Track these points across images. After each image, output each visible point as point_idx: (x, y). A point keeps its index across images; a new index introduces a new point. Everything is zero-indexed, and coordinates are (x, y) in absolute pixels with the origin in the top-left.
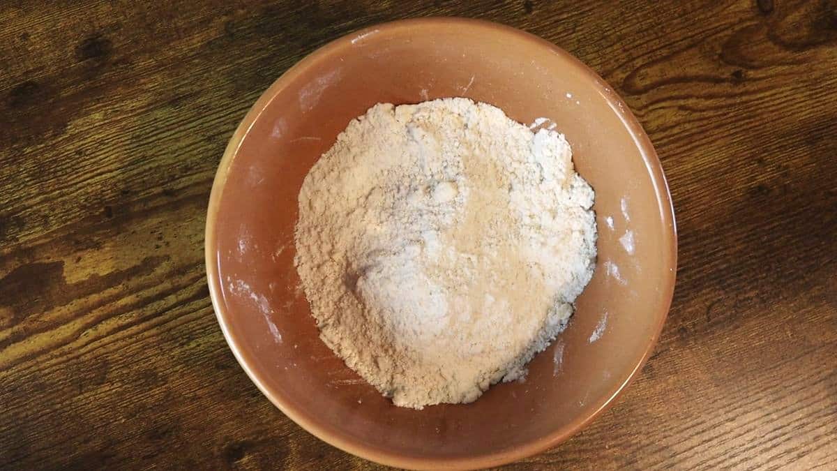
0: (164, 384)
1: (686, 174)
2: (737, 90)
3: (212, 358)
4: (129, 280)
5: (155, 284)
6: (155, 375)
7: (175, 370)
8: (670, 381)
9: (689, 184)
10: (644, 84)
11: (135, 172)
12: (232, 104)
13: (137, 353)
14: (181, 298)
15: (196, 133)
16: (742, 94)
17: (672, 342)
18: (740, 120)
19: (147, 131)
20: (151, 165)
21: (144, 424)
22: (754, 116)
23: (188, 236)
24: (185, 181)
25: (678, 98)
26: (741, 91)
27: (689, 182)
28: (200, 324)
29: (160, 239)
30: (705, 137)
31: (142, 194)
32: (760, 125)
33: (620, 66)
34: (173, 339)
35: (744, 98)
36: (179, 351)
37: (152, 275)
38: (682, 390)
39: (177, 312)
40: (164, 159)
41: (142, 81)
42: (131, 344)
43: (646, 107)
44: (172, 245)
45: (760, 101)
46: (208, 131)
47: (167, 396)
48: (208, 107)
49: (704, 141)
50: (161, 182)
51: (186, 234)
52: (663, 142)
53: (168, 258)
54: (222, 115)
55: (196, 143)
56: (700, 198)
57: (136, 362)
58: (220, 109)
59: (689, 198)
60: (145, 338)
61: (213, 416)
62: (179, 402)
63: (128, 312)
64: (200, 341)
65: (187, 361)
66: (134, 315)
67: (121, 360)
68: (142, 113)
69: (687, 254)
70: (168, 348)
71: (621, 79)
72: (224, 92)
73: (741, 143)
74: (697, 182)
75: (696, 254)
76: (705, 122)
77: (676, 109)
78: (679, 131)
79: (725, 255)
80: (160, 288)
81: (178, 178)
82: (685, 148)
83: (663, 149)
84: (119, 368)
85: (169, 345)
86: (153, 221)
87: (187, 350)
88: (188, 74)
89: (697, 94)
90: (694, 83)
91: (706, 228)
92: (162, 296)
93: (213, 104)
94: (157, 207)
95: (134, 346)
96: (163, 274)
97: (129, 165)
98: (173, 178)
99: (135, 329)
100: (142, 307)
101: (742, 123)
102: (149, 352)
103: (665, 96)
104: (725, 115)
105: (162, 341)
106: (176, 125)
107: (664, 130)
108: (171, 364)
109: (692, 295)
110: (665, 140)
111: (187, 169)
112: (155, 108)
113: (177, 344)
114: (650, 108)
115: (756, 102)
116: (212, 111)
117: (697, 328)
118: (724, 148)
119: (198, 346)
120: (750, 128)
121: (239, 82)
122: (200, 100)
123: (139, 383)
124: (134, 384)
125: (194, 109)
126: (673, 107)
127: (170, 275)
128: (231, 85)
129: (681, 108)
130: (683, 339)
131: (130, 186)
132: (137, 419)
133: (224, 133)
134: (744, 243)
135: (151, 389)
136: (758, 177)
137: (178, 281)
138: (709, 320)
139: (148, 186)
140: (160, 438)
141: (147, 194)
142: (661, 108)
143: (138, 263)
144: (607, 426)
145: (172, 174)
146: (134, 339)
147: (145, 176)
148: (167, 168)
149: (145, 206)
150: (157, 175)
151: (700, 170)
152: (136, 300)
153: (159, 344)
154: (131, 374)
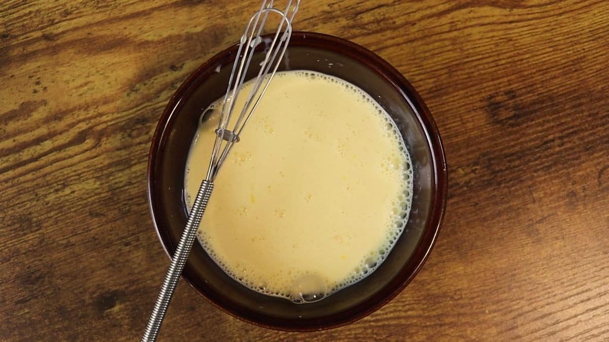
0: (37, 230)
1: (582, 32)
3: (86, 205)
4: (6, 124)
5: (32, 129)
6: (30, 220)
7: (49, 215)
8: (557, 246)
9: (586, 42)
11: (15, 15)
13: (13, 198)
14: (57, 144)
17: (560, 206)
20: (31, 9)
21: (18, 269)
23: (65, 81)
24: (64, 26)
27: (585, 40)
28: (75, 171)
29: (38, 83)
31: (22, 38)
34: (47, 185)
36: (54, 196)
37: (29, 120)
38: (568, 255)
39: (53, 158)
42: (7, 188)
44: (49, 91)
47: (41, 242)
50: (40, 26)
51: (64, 79)
53: (45, 103)
56: (596, 57)
57: (10, 207)
59: (585, 57)
60: (21, 183)
61: (86, 264)
62: (53, 248)
63: (5, 156)
64: (75, 187)
65: (62, 207)
69: (581, 115)
70: (43, 193)
75: (589, 116)
80: (37, 133)
81: (57, 23)
85: (43, 191)
86: (31, 66)
87: (62, 196)
91: (602, 88)
92: (38, 141)
94: (37, 51)
95: (10, 191)
96: (40, 120)
97: (9, 9)
98: (52, 23)
99: (11, 173)
100: (19, 151)
102: (24, 197)
105: (37, 187)
108: (45, 210)
109: (583, 158)
111: (67, 13)
113: (52, 191)
117: (587, 192)
119: (73, 192)
123: (12, 228)
124: (9, 228)
127: (47, 121)
130: (571, 203)
131: (10, 30)
132: (10, 263)
135: (25, 234)
137: (54, 127)
138: (600, 184)
139: (28, 30)
140: (33, 284)
141: (26, 38)
143: (16, 107)
144: (488, 290)
145: (52, 18)
146: (10, 184)
147: (25, 20)
148: (47, 12)
149: (24, 50)
150: (37, 19)
151: (597, 27)
152: (14, 144)
153: (34, 190)
154: (6, 219)
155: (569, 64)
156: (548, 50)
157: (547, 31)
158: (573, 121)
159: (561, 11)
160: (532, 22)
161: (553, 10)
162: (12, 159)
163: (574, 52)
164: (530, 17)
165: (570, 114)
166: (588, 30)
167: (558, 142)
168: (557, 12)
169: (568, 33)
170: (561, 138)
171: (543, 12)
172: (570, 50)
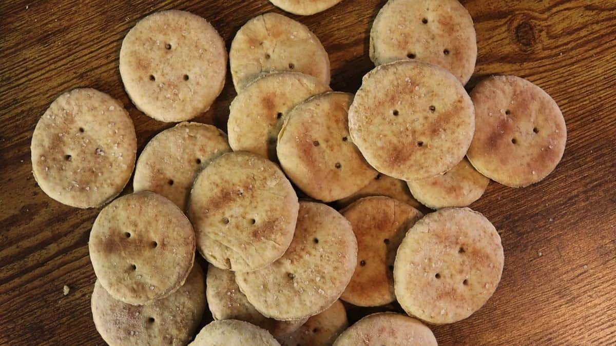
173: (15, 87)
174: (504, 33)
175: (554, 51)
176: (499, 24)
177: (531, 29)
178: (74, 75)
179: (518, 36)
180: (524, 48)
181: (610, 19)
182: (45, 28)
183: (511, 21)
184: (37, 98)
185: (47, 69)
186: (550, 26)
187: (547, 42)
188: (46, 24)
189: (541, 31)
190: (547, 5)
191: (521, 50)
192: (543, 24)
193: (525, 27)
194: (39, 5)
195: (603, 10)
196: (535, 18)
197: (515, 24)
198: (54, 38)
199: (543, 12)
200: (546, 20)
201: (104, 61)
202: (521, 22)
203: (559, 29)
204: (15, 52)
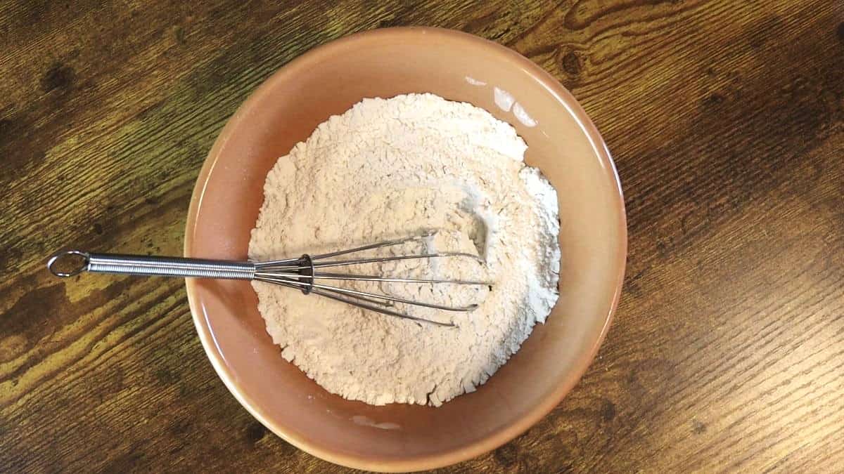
0: (176, 382)
2: (675, 8)
4: (128, 289)
5: (153, 289)
6: (168, 373)
7: (185, 366)
8: (657, 297)
9: (644, 106)
10: (584, 18)
11: (116, 187)
12: (196, 107)
13: (148, 356)
15: (167, 140)
16: (681, 11)
17: (653, 259)
18: (684, 36)
19: (121, 147)
20: (131, 178)
21: (166, 421)
22: (697, 30)
23: (176, 238)
24: (164, 188)
25: (620, 25)
26: (680, 8)
27: (643, 104)
29: (151, 245)
30: (653, 59)
32: (704, 37)
33: (558, 6)
34: (179, 337)
35: (685, 14)
36: (187, 347)
39: (179, 311)
40: (141, 170)
41: (108, 100)
42: (141, 348)
43: (590, 39)
45: (699, 15)
46: (177, 137)
47: (183, 392)
48: (173, 114)
49: (652, 62)
50: (142, 192)
51: (175, 237)
52: (612, 70)
54: (188, 119)
55: (169, 150)
56: (656, 118)
57: (148, 365)
58: (186, 113)
59: (646, 119)
60: (153, 341)
61: (229, 403)
62: (195, 395)
63: (133, 319)
66: (139, 321)
67: (133, 365)
68: (114, 130)
69: (654, 173)
70: (175, 346)
71: (562, 17)
72: (186, 97)
73: (688, 58)
74: (651, 102)
75: (662, 172)
76: (650, 44)
77: (620, 36)
78: (626, 57)
79: (691, 168)
81: (157, 186)
82: (635, 72)
83: (614, 77)
84: (134, 373)
85: (176, 343)
86: (141, 231)
87: (194, 345)
88: (149, 87)
89: (637, 18)
90: (633, 9)
91: (669, 144)
92: (162, 298)
93: (178, 110)
94: (144, 216)
95: (144, 351)
97: (109, 182)
98: (153, 187)
99: (142, 333)
100: (145, 312)
101: (687, 38)
102: (159, 354)
103: (607, 26)
104: (669, 33)
105: (169, 341)
106: (146, 137)
107: (611, 59)
108: (181, 361)
109: (664, 211)
110: (614, 68)
111: (164, 175)
112: (124, 124)
114: (595, 39)
115: (697, 16)
116: (179, 117)
117: (675, 242)
118: (673, 65)
120: (695, 42)
121: (199, 85)
122: (165, 109)
123: (154, 383)
124: (150, 385)
125: (161, 118)
126: (617, 34)
128: (191, 90)
129: (626, 34)
130: (662, 255)
131: (114, 202)
132: (157, 418)
133: (194, 135)
134: (707, 152)
135: (166, 388)
136: (710, 88)
138: (685, 232)
139: (131, 199)
140: (183, 432)
141: (132, 205)
142: (605, 38)
145: (151, 183)
146: (143, 344)
147: (126, 189)
148: (146, 178)
149: (131, 217)
150: (138, 186)
151: (652, 90)
152: (139, 306)
153: (166, 345)
154: (146, 377)
155: (634, 129)
156: (611, 120)
157: (606, 104)
158: (648, 179)
159: (616, 82)
160: (593, 97)
161: (609, 83)
162: (140, 319)
163: (636, 117)
164: (588, 93)
165: (644, 175)
166: (645, 94)
167: (638, 202)
168: (612, 84)
169: (627, 101)
170: (640, 197)
171: (601, 86)
172: (631, 116)
173: (121, 160)
174: (552, 64)
175: (599, 76)
176: (547, 57)
177: (576, 58)
178: (174, 144)
179: (565, 67)
180: (572, 76)
181: (645, 42)
182: (142, 105)
183: (558, 53)
184: (142, 167)
185: (148, 141)
186: (592, 54)
187: (591, 69)
188: (142, 101)
189: (585, 60)
190: (588, 36)
191: (569, 78)
192: (586, 53)
193: (570, 57)
194: (134, 84)
195: (638, 35)
196: (578, 49)
197: (562, 56)
198: (152, 113)
199: (584, 43)
200: (588, 49)
201: (200, 129)
202: (566, 53)
203: (600, 56)
204: (118, 128)
